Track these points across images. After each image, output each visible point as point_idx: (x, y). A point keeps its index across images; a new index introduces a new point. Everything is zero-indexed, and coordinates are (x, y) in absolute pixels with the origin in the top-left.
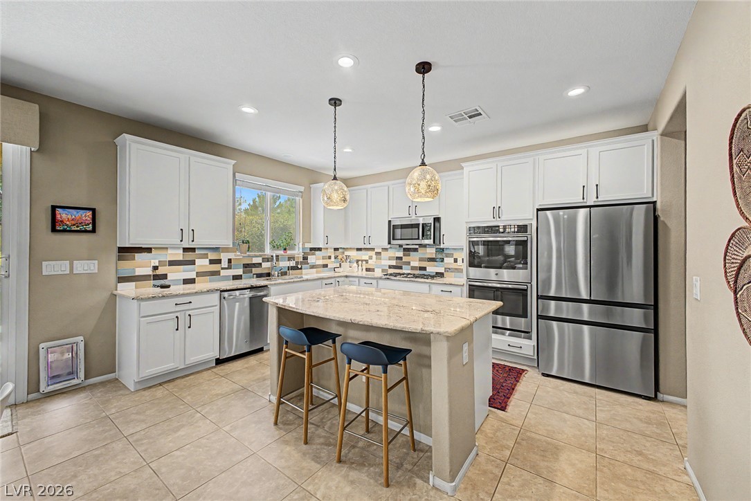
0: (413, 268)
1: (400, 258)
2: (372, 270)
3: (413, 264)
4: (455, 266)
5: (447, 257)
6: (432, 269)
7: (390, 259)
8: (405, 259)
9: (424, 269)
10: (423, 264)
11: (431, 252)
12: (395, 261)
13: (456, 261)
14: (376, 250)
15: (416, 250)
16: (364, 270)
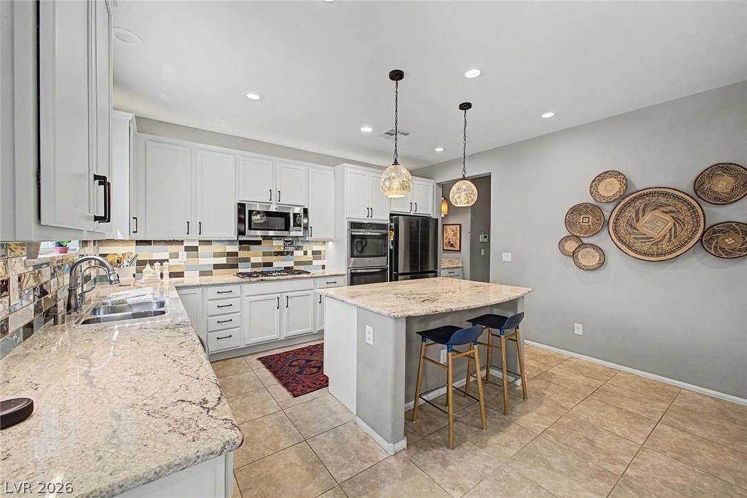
0: (254, 265)
1: (236, 254)
2: (181, 275)
3: (253, 260)
4: (305, 259)
5: (296, 250)
6: (279, 263)
7: (216, 255)
8: (242, 254)
9: (270, 264)
10: (268, 259)
11: (278, 245)
12: (225, 258)
13: (305, 253)
14: (186, 244)
15: (259, 243)
16: (166, 276)
